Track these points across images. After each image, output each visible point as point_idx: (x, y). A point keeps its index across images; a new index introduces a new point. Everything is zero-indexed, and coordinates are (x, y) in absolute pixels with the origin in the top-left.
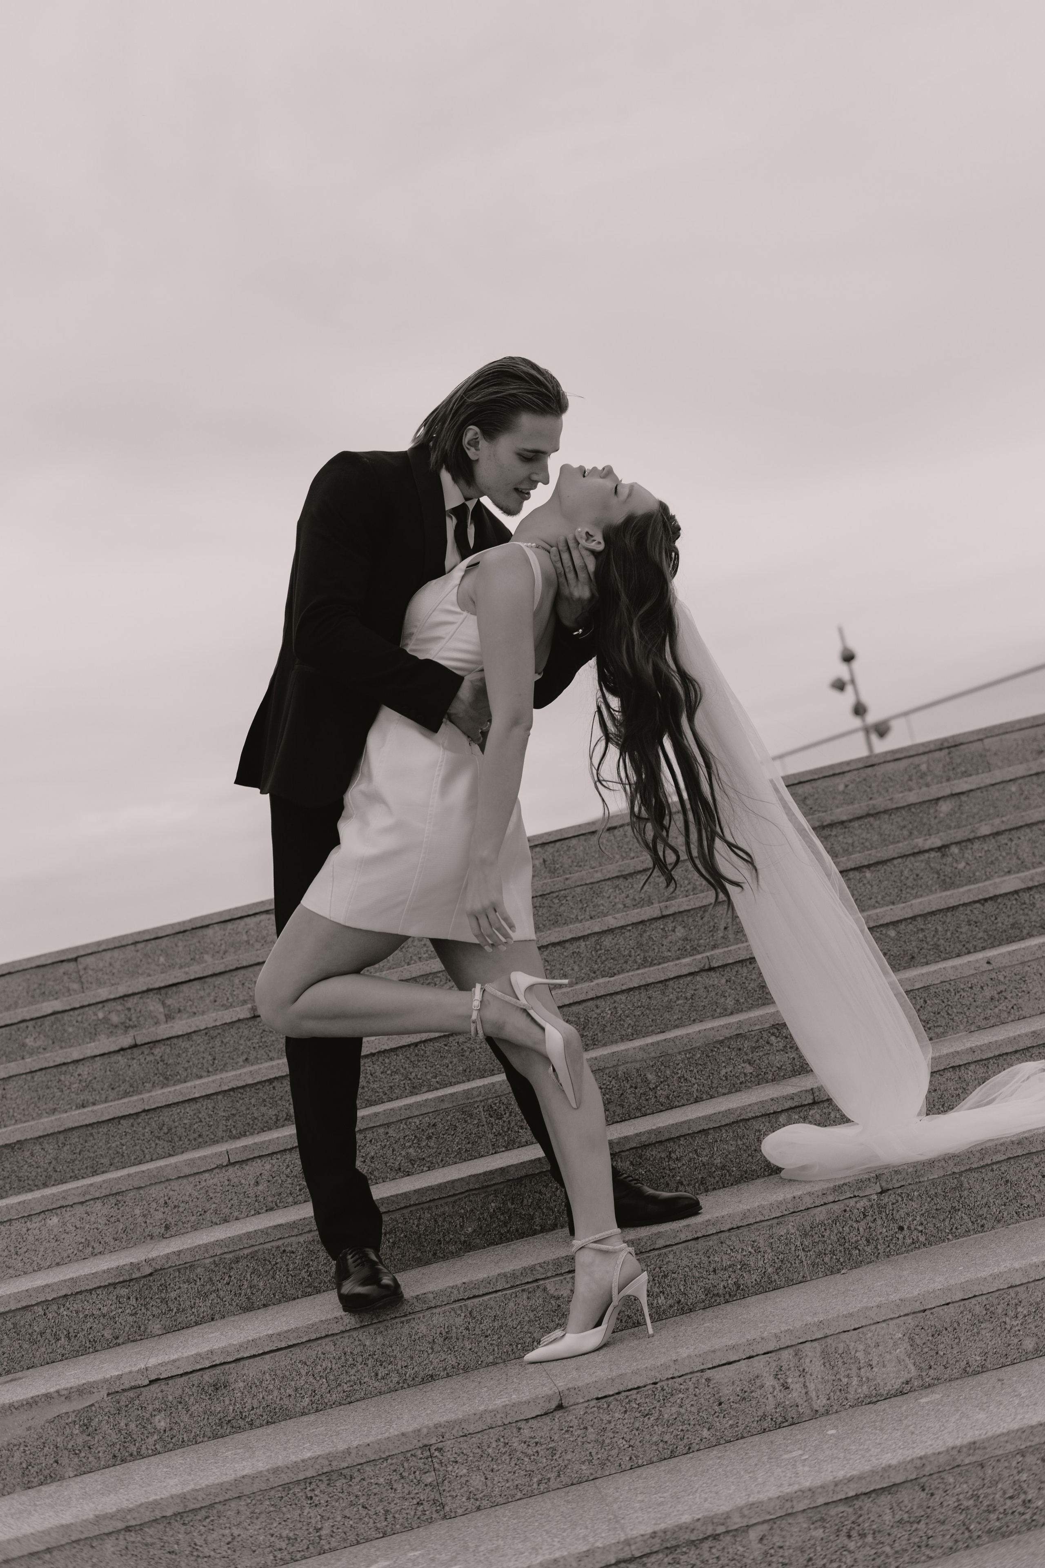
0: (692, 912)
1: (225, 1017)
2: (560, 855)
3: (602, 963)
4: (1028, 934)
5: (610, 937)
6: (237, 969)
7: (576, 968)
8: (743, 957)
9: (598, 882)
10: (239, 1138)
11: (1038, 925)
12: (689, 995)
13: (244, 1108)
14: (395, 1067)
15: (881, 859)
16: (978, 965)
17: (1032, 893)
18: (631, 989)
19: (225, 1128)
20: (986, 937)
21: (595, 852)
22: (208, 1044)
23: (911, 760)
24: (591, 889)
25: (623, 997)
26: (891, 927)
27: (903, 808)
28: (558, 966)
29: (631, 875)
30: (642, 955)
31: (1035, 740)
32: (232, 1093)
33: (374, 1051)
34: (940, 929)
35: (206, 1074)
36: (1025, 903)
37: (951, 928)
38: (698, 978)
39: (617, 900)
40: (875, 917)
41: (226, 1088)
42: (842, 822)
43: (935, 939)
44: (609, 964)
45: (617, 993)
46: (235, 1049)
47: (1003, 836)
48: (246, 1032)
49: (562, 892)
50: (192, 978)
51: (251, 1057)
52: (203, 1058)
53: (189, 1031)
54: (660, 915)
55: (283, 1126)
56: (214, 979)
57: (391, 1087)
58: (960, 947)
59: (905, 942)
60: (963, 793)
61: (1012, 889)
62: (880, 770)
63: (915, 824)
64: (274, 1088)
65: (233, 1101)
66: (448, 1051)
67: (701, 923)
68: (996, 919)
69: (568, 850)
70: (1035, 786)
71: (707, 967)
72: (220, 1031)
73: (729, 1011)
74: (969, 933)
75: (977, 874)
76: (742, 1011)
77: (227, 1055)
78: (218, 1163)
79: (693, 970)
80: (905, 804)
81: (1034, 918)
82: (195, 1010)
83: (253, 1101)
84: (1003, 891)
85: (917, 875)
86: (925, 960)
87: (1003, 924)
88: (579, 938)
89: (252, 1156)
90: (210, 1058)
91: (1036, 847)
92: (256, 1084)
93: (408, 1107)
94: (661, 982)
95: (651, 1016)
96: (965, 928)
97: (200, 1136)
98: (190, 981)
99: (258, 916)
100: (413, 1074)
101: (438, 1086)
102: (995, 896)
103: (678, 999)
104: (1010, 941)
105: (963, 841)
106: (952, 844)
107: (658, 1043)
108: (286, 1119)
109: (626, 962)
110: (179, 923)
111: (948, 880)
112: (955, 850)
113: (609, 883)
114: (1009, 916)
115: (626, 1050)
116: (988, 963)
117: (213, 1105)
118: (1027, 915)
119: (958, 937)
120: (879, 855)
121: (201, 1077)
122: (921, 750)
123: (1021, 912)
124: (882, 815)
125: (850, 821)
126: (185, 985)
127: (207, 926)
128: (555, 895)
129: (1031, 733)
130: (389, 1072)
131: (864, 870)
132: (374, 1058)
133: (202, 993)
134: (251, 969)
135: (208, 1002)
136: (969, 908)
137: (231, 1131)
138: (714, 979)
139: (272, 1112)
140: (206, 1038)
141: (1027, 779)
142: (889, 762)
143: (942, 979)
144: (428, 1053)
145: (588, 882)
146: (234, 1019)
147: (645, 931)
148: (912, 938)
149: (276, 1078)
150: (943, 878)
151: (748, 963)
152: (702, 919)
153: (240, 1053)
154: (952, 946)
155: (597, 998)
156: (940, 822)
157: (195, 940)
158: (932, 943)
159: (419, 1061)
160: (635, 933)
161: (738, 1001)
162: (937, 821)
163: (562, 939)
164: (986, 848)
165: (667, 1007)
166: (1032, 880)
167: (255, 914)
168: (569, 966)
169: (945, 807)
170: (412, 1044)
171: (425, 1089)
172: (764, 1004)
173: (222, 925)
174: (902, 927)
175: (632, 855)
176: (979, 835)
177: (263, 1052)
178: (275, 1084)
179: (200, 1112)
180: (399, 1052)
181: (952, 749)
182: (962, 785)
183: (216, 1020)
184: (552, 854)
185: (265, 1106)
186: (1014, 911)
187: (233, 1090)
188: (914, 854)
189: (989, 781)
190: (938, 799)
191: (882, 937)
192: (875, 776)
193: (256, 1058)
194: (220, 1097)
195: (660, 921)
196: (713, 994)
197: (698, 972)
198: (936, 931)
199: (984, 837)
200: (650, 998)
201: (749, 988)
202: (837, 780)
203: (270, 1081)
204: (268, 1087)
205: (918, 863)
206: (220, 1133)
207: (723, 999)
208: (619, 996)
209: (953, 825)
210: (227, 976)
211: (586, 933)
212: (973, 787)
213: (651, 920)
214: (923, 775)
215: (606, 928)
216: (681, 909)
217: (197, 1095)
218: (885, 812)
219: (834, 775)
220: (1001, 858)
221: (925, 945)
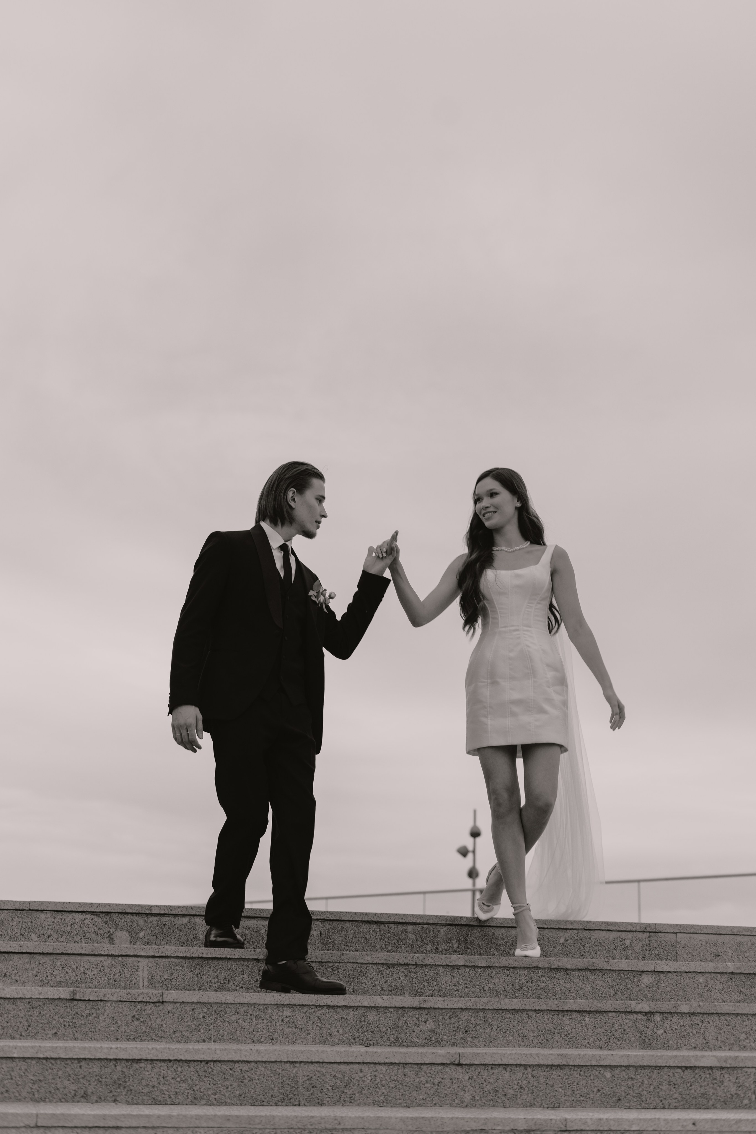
0: (444, 1011)
1: (49, 993)
2: (334, 932)
3: (363, 1033)
4: (713, 1105)
5: (374, 1013)
6: (62, 954)
7: (341, 1031)
8: (487, 1062)
9: (366, 964)
10: (39, 1102)
11: (722, 1100)
12: (436, 1082)
13: (50, 1077)
14: (185, 1076)
15: (600, 1009)
16: (685, 1124)
17: (723, 1072)
18: (392, 1064)
19: (30, 1090)
20: (680, 1099)
21: (362, 938)
22: (28, 1011)
23: (619, 933)
24: (360, 968)
25: (384, 1068)
26: (608, 1069)
27: (615, 971)
28: (327, 1026)
29: (393, 965)
30: (396, 1035)
31: (715, 945)
32: (44, 1061)
33: (171, 1058)
34: (646, 1082)
35: (18, 1036)
36: (716, 1079)
37: (655, 1084)
38: (447, 1069)
39: (377, 983)
40: (598, 1058)
41: (41, 1056)
42: (566, 969)
43: (640, 1089)
44: (368, 1035)
45: (380, 1064)
46: (48, 1023)
47: (697, 1017)
48: (62, 1010)
49: (337, 964)
50: (24, 951)
51: (60, 1033)
52: (21, 1023)
53: (16, 996)
54: (418, 1006)
55: (78, 1102)
56: (41, 956)
57: (177, 1093)
58: (658, 1101)
59: (616, 1085)
60: (663, 972)
61: (709, 1065)
62: (595, 935)
63: (621, 987)
64: (81, 1067)
65: (43, 1069)
66: (232, 1075)
67: (448, 1021)
68: (691, 1086)
69: (341, 930)
70: (718, 982)
71: (456, 1062)
72: (41, 1004)
73: (465, 1104)
74: (668, 1092)
75: (671, 1042)
76: (475, 1106)
77: (41, 1025)
78: (27, 1123)
79: (445, 1061)
80: (618, 969)
81: (720, 1094)
82: (18, 978)
83: (60, 1073)
84: (701, 1065)
85: (624, 1030)
86: (628, 1105)
87: (695, 1091)
88: (350, 1007)
89: (56, 1125)
90: (26, 1024)
91: (720, 1033)
92: (66, 1059)
93: (199, 1117)
94: (417, 1064)
95: (402, 1091)
96: (665, 1087)
97: (7, 1091)
98: (22, 953)
99: (84, 914)
100: (198, 1087)
101: (215, 1102)
102: (695, 1067)
103: (427, 1082)
104: (698, 1107)
105: (666, 1013)
106: (657, 1012)
107: (416, 1119)
108: (82, 1097)
109: (381, 1037)
110: (20, 902)
111: (647, 1041)
112: (658, 1018)
113: (375, 967)
114: (701, 1086)
115: (390, 1118)
116: (694, 1124)
117: (26, 1067)
118: (716, 1089)
119: (658, 1092)
120: (599, 1005)
121: (14, 1038)
122: (629, 928)
123: (712, 1085)
124: (598, 972)
125: (572, 970)
126: (16, 955)
127: (42, 911)
128: (330, 965)
129: (714, 938)
130: (178, 1079)
131: (585, 1014)
132: (170, 1064)
133: (27, 966)
134: (73, 957)
135: (30, 974)
136: (672, 1071)
137: (34, 1095)
138: (459, 1073)
139: (73, 1087)
140: (28, 1006)
141: (714, 975)
142: (602, 930)
143: (654, 1127)
144: (215, 1072)
145: (358, 962)
146: (56, 997)
147: (403, 1016)
148: (623, 1083)
149: (85, 1059)
150: (644, 1038)
151: (490, 1068)
152: (450, 1018)
153: (52, 1026)
154: (652, 1099)
155: (364, 1063)
156: (640, 991)
157: (29, 920)
158: (637, 1092)
159: (205, 1077)
160: (394, 1016)
161: (474, 1097)
162: (638, 989)
163: (336, 1004)
164: (682, 1024)
165: (417, 1087)
166: (725, 1061)
167: (82, 912)
168: (335, 1027)
169: (646, 980)
170: (204, 1061)
171: (204, 1102)
172: (494, 1106)
173: (54, 914)
174: (617, 1071)
175: (390, 948)
176: (679, 1011)
177: (70, 1031)
178: (83, 1063)
179: (13, 1071)
180: (192, 1064)
181: (652, 934)
182: (663, 966)
183: (40, 994)
184: (328, 930)
185: (69, 1080)
186: (706, 1083)
187: (46, 1059)
188: (626, 1012)
189: (684, 969)
190: (643, 972)
191: (600, 1076)
192: (590, 938)
193: (64, 1034)
194: (34, 1062)
195: (417, 1011)
196: (456, 1086)
197: (449, 1064)
198: (642, 1083)
199: (683, 1014)
200: (405, 1075)
201: (486, 1089)
202: (560, 933)
203: (79, 1060)
204: (76, 1064)
205: (628, 1021)
206: (24, 1094)
207: (463, 1093)
208: (381, 1067)
209: (649, 995)
210: (52, 957)
211: (356, 1005)
212: (672, 970)
213: (411, 1008)
214: (625, 948)
215: (373, 1005)
216: (436, 1006)
217: (15, 1055)
218: (601, 970)
219: (559, 929)
220: (691, 1034)
221: (631, 1092)
